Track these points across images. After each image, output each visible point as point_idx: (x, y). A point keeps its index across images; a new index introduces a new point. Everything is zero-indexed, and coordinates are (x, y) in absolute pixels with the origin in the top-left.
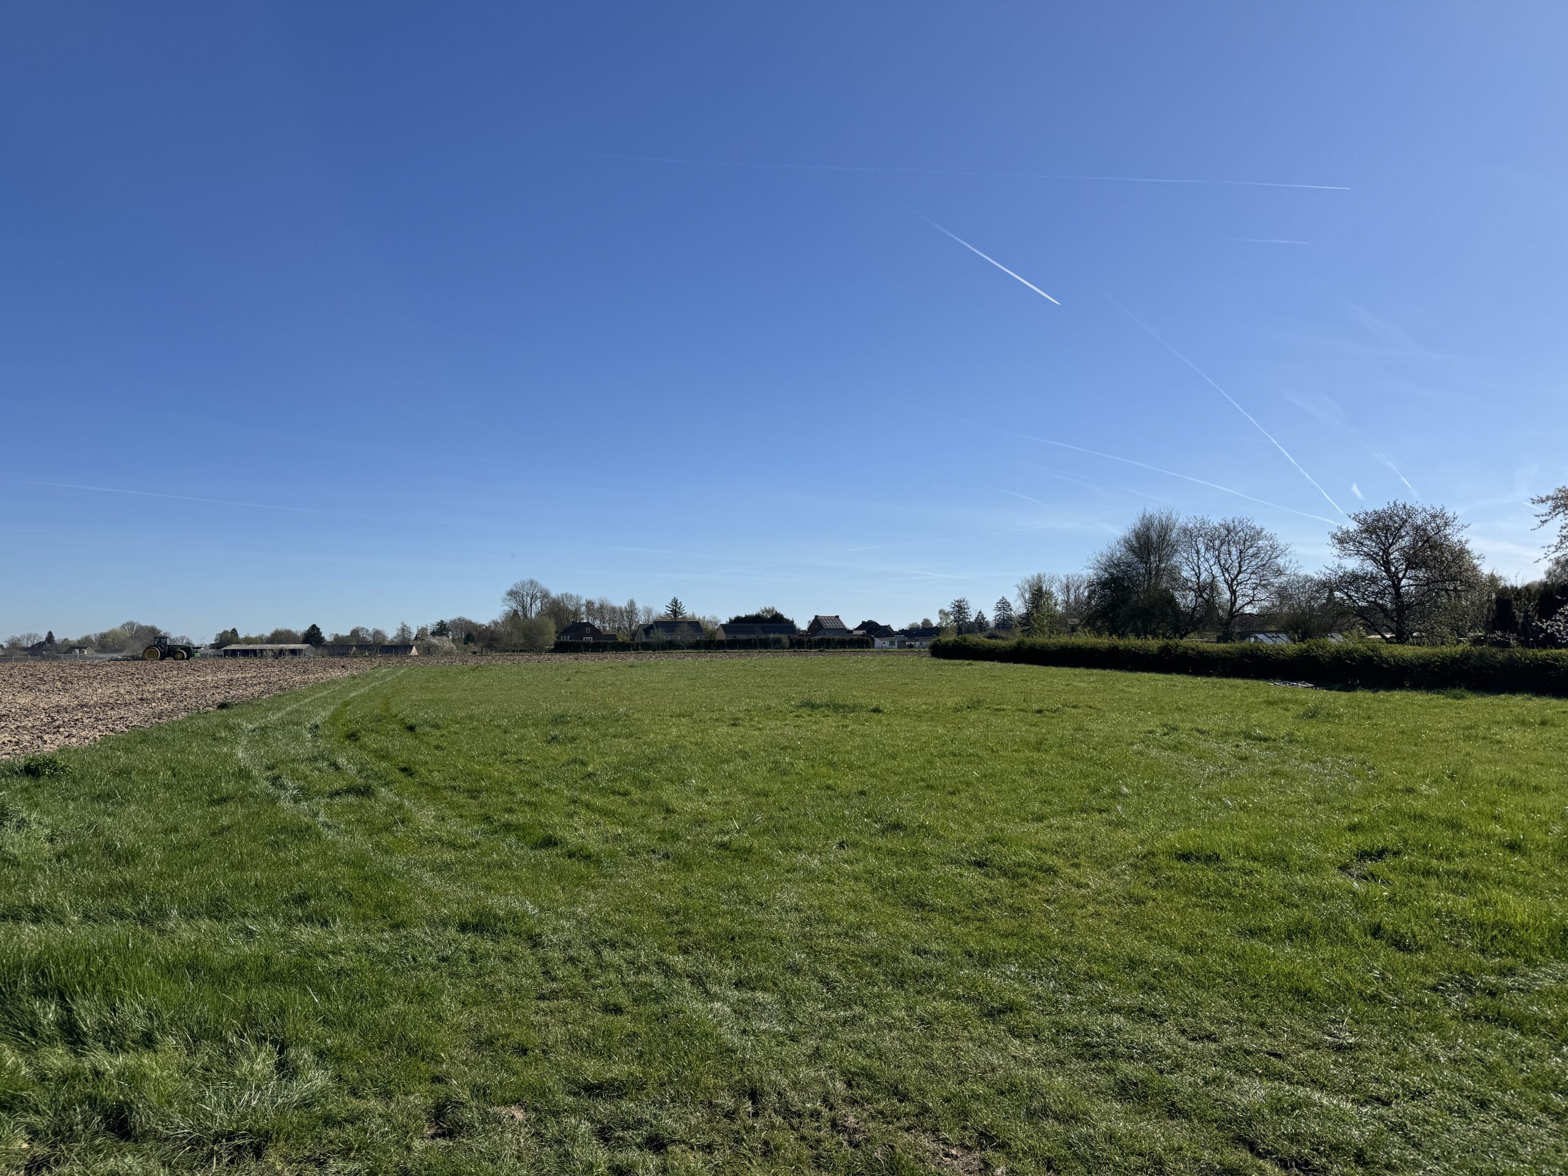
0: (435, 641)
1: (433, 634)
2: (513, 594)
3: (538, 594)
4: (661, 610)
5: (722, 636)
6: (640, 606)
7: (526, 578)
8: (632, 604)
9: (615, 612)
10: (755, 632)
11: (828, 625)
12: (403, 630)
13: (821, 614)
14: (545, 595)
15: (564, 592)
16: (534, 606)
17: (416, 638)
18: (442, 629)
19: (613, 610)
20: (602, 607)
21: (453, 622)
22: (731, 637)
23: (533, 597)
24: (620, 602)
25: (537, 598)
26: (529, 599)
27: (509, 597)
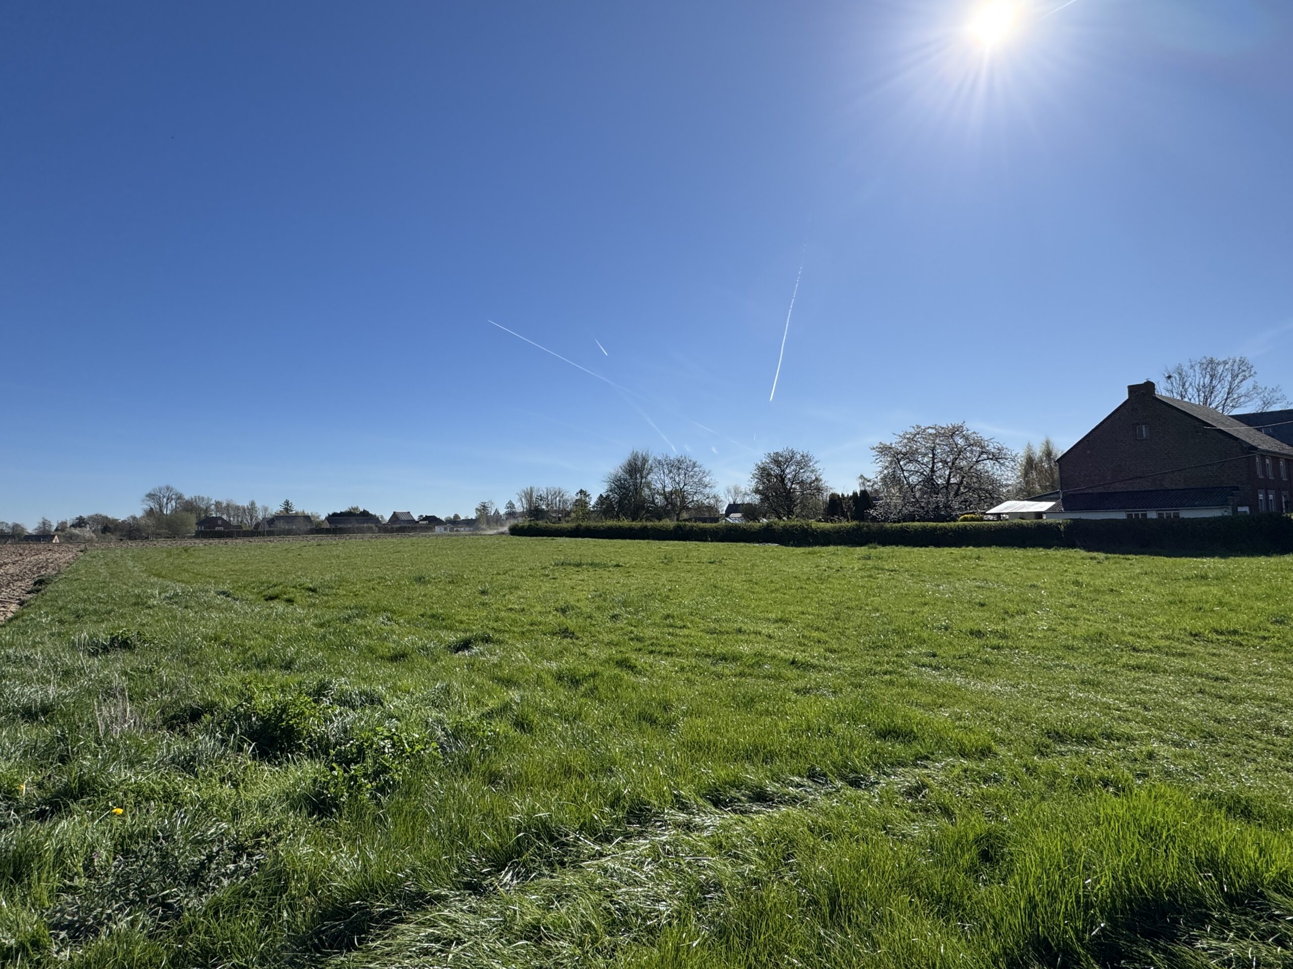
0: (77, 531)
1: (73, 526)
2: (151, 496)
3: (174, 497)
4: (276, 508)
5: (327, 525)
6: (258, 505)
7: (163, 484)
8: (253, 504)
9: (238, 509)
10: (351, 523)
11: (404, 518)
12: (44, 524)
13: (398, 511)
14: (180, 497)
15: (197, 495)
16: (169, 506)
17: (57, 530)
18: (80, 523)
19: (238, 508)
20: (228, 506)
21: (91, 518)
22: (333, 526)
23: (169, 499)
24: (244, 503)
25: (172, 499)
26: (165, 500)
27: (148, 498)
